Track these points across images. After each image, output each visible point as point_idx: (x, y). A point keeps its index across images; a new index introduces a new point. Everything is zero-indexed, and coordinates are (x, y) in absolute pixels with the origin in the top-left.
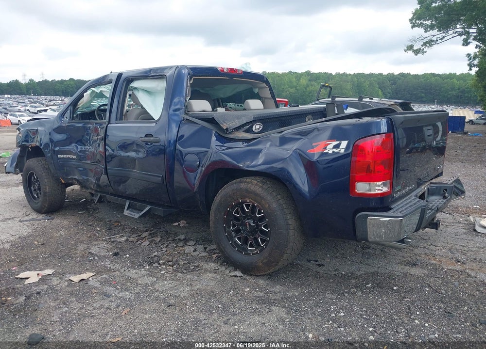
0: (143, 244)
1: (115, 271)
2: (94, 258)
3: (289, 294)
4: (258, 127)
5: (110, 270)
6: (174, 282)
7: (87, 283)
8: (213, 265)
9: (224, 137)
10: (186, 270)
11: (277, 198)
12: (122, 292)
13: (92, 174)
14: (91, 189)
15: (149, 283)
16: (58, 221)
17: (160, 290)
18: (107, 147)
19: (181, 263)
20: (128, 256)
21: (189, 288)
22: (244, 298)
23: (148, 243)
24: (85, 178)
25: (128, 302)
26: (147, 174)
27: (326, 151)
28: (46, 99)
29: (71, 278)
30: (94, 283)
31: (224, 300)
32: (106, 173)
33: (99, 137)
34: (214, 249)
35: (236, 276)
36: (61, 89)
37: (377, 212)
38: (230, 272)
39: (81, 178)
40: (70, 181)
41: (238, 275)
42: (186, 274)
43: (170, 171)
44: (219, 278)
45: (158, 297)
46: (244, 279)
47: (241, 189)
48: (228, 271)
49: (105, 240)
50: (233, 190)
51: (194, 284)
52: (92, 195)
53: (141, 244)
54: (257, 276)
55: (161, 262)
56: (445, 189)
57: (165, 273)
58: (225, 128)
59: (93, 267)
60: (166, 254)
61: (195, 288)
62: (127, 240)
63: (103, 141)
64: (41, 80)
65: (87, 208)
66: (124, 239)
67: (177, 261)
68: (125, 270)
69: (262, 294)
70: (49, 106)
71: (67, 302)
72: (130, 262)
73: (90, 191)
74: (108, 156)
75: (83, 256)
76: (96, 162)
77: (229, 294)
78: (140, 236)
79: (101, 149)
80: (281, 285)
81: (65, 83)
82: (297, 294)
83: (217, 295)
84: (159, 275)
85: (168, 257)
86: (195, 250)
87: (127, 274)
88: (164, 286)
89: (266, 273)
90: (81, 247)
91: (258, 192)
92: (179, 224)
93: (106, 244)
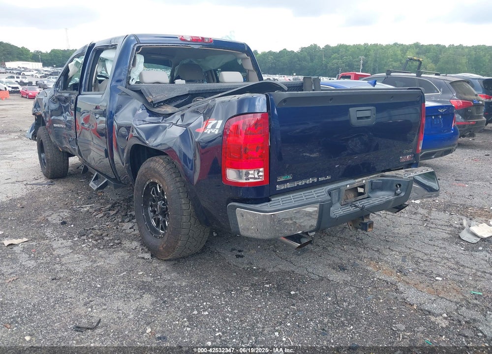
1: (47, 240)
5: (44, 238)
7: (12, 248)
9: (150, 110)
10: (104, 246)
12: (30, 260)
20: (73, 226)
21: (90, 264)
23: (102, 215)
27: (206, 131)
30: (18, 248)
32: (77, 144)
35: (143, 258)
37: (248, 203)
38: (142, 253)
40: (66, 150)
41: (146, 258)
42: (101, 250)
44: (126, 259)
47: (151, 167)
50: (146, 168)
51: (99, 260)
53: (96, 215)
55: (91, 235)
56: (399, 184)
57: (85, 246)
58: (150, 101)
60: (105, 228)
61: (95, 265)
68: (55, 240)
72: (68, 232)
75: (39, 222)
77: (120, 275)
82: (184, 284)
84: (78, 248)
85: (98, 231)
86: (132, 228)
87: (54, 243)
90: (47, 213)
91: (161, 172)
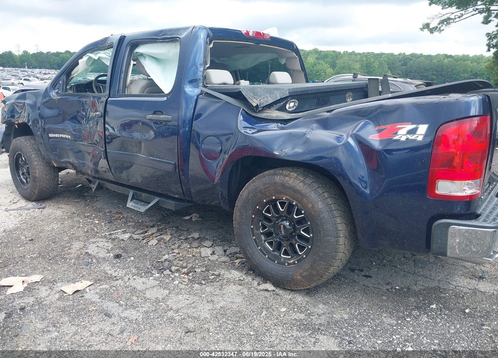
0: (150, 244)
1: (117, 280)
2: (92, 261)
3: (337, 316)
4: (292, 104)
5: (111, 278)
6: (192, 297)
7: (83, 296)
8: (236, 274)
9: (254, 116)
10: (204, 280)
11: (324, 196)
12: (126, 309)
13: (89, 158)
14: (88, 175)
15: (160, 297)
16: (50, 211)
17: (174, 308)
18: (107, 126)
19: (198, 270)
20: (132, 258)
21: (210, 306)
22: (281, 322)
23: (156, 242)
24: (81, 162)
25: (135, 326)
26: (155, 160)
27: (396, 138)
28: (40, 73)
29: (63, 288)
30: (91, 295)
31: (256, 324)
32: (106, 158)
33: (97, 113)
34: (236, 253)
35: (267, 290)
36: (56, 62)
37: (462, 219)
38: (259, 284)
39: (77, 162)
40: (64, 165)
41: (270, 289)
42: (204, 286)
43: (184, 157)
44: (246, 293)
45: (172, 318)
46: (277, 295)
47: (276, 183)
48: (256, 283)
49: (105, 237)
50: (265, 184)
51: (215, 299)
52: (90, 181)
53: (147, 243)
54: (292, 290)
55: (173, 268)
57: (178, 283)
58: (254, 105)
59: (91, 273)
60: (178, 258)
61: (218, 306)
62: (130, 237)
63: (102, 119)
64: (36, 52)
65: (84, 196)
66: (127, 236)
67: (192, 267)
68: (129, 279)
69: (302, 316)
70: (44, 79)
71: (58, 323)
72: (135, 267)
73: (86, 176)
74: (108, 136)
75: (78, 258)
76: (94, 144)
77: (262, 316)
78: (146, 232)
79: (100, 128)
80: (324, 304)
81: (61, 55)
82: (346, 317)
83: (246, 317)
84: (171, 286)
85: (181, 263)
86: (213, 253)
87: (133, 283)
88: (179, 301)
89: (306, 288)
90: (77, 245)
91: (298, 188)
92: (191, 218)
93: (106, 241)
